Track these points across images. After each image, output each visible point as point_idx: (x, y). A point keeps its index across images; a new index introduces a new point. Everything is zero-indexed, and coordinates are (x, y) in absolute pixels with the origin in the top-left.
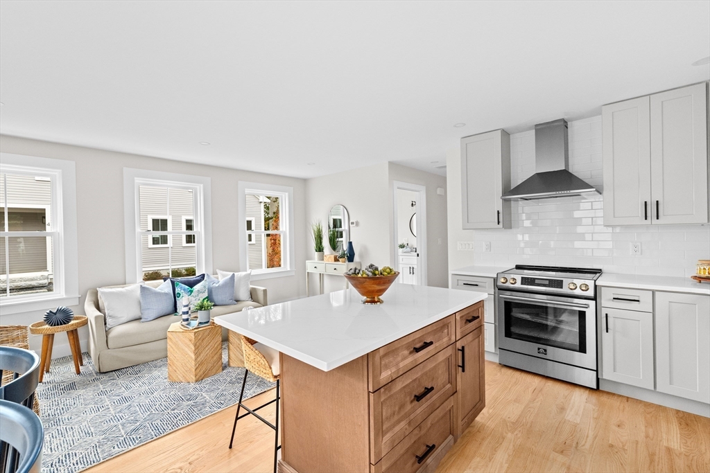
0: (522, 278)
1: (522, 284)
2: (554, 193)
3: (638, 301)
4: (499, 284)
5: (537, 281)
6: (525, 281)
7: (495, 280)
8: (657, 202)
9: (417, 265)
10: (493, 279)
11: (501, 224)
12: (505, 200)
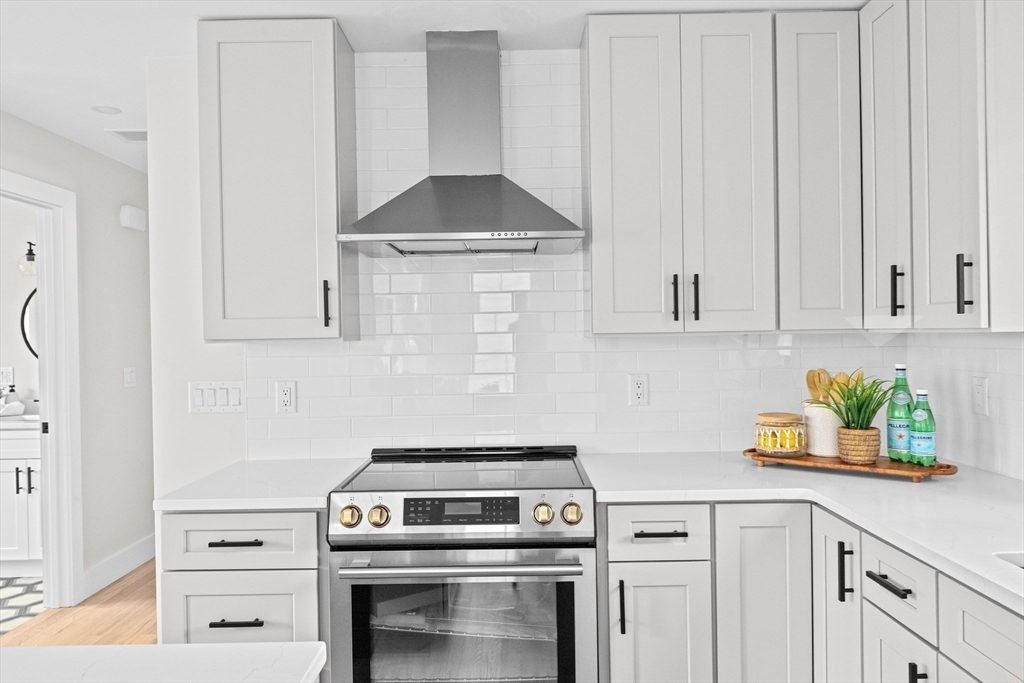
0: (407, 501)
1: (406, 522)
2: (487, 235)
3: (685, 535)
4: (337, 530)
5: (449, 510)
6: (416, 510)
7: (322, 517)
8: (696, 276)
9: (43, 458)
10: (315, 514)
11: (334, 323)
12: (347, 249)
